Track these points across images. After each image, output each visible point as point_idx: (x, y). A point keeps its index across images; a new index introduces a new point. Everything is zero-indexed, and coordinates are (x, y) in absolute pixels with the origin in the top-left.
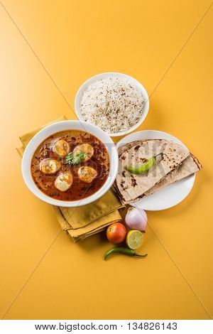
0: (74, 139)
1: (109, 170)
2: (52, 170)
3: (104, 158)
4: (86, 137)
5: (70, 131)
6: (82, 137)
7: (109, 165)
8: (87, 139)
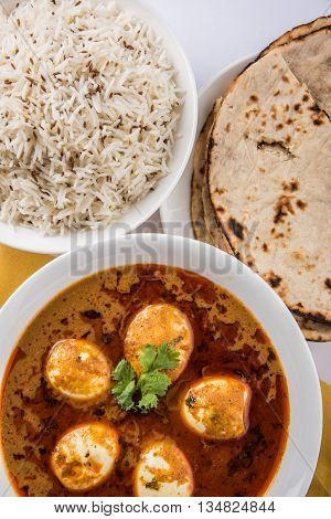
0: (91, 315)
1: (272, 356)
2: (97, 468)
3: (229, 319)
4: (124, 286)
5: (63, 299)
6: (115, 293)
7: (260, 336)
8: (134, 288)
